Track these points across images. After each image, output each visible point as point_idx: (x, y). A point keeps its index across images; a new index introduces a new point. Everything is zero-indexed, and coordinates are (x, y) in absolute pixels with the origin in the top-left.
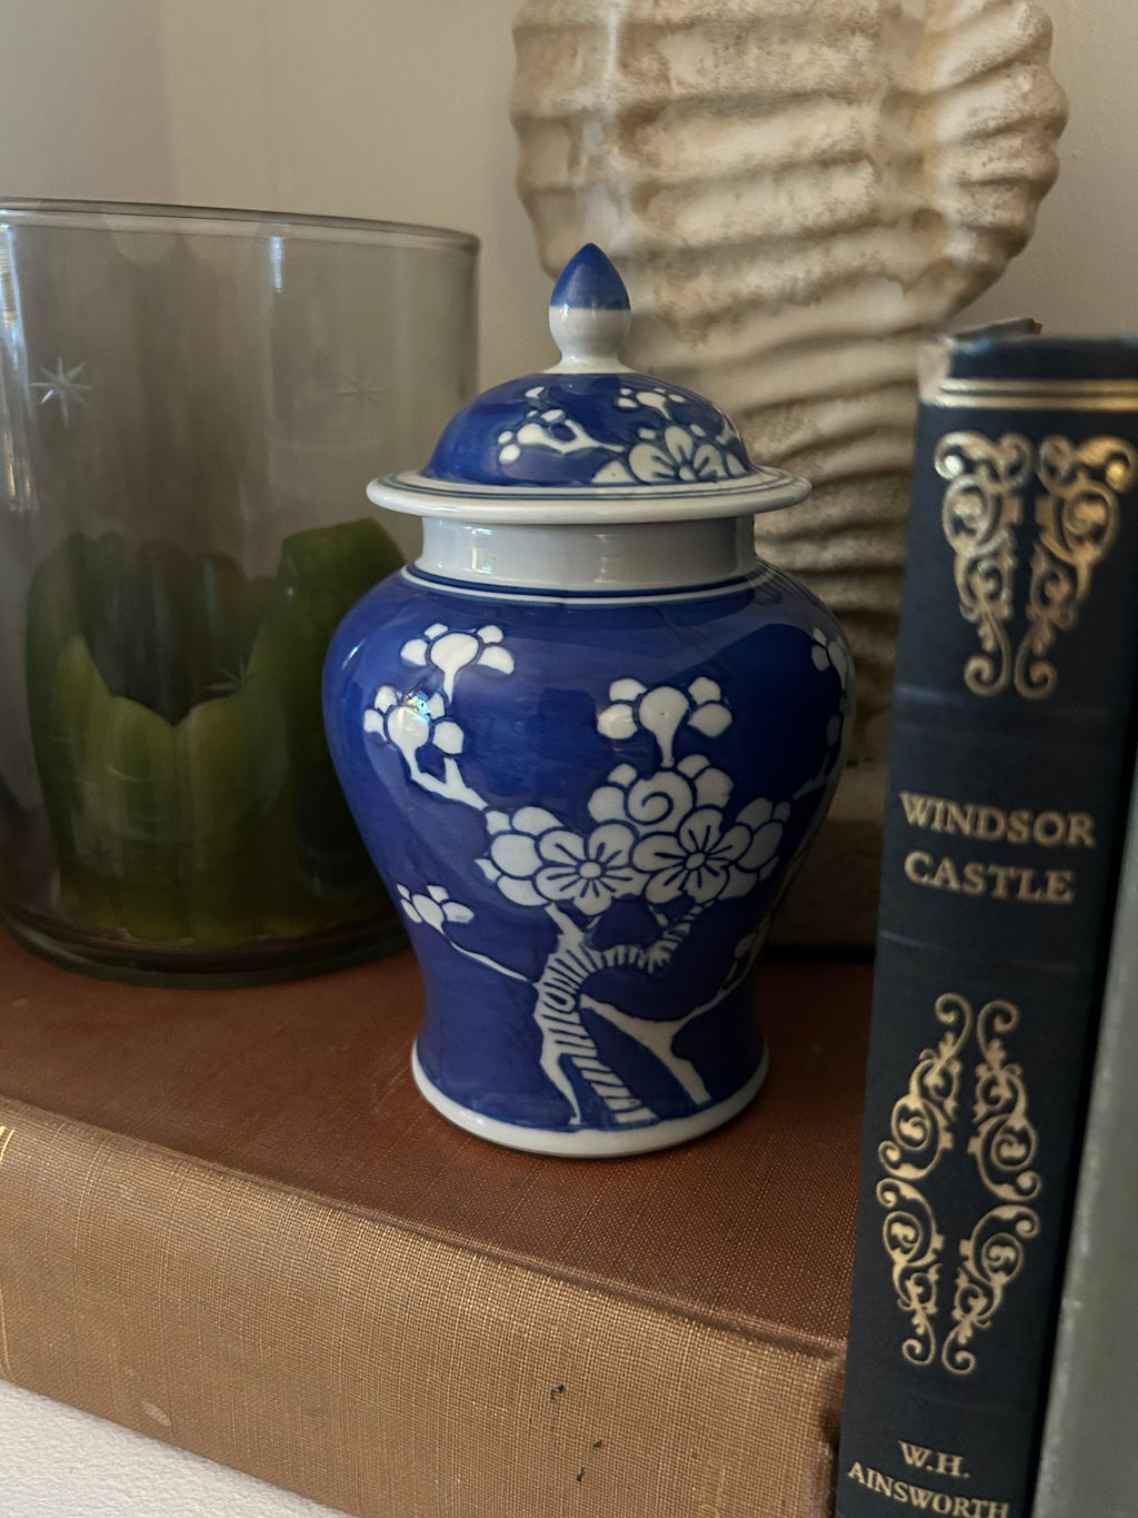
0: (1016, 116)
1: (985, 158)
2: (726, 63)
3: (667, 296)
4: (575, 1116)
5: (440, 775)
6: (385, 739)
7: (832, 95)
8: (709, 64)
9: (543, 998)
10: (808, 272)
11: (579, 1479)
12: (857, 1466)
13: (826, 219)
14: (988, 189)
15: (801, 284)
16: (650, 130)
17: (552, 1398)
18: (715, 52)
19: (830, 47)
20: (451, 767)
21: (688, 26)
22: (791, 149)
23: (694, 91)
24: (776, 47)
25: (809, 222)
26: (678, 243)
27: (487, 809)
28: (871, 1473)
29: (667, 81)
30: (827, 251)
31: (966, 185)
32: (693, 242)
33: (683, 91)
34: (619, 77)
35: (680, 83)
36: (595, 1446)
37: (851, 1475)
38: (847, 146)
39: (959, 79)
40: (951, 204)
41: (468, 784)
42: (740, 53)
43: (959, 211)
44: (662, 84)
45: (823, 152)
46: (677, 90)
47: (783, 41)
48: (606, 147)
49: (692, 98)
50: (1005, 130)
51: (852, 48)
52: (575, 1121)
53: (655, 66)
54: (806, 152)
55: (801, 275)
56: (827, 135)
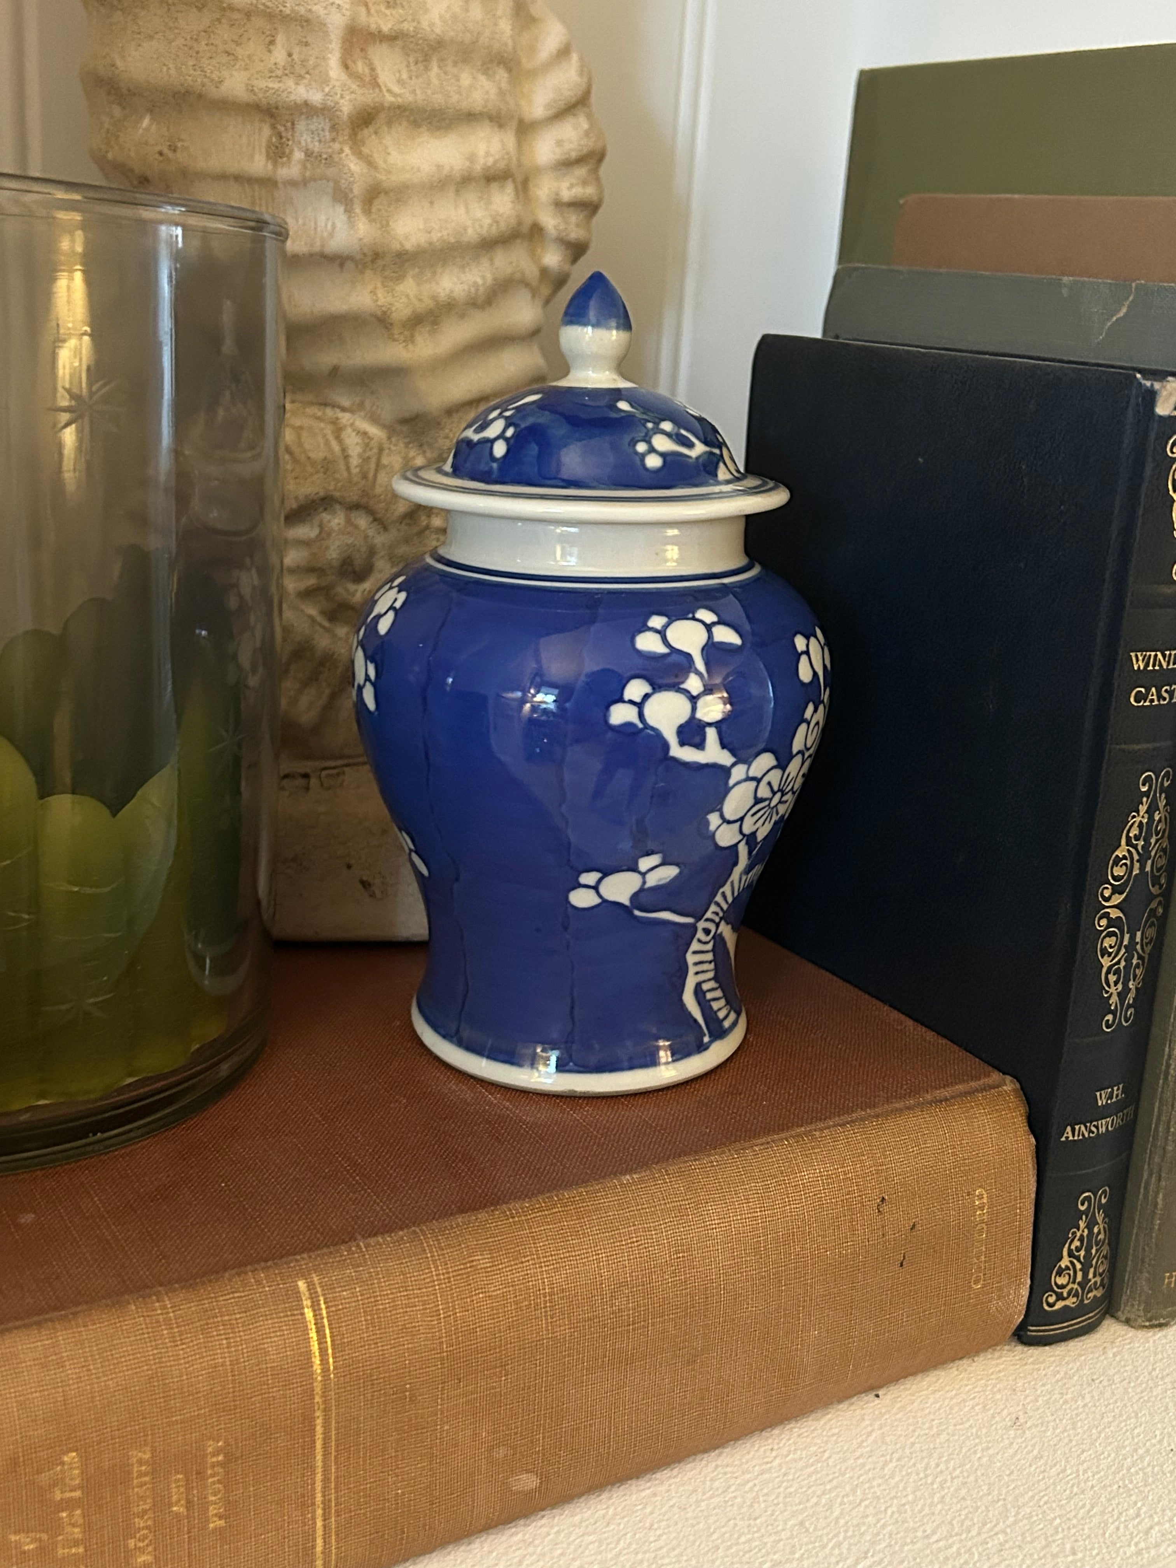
0: (585, 151)
1: (568, 184)
2: (417, 77)
3: (383, 298)
4: (705, 1035)
5: (700, 745)
6: (640, 726)
7: (491, 118)
8: (405, 76)
9: (700, 935)
10: (483, 278)
11: (902, 1265)
12: (1069, 1129)
13: (494, 230)
14: (572, 209)
15: (482, 289)
16: (366, 132)
17: (879, 1211)
18: (408, 66)
19: (483, 74)
20: (711, 734)
21: (392, 38)
22: (468, 164)
23: (400, 100)
24: (449, 68)
25: (484, 232)
26: (396, 246)
27: (734, 765)
28: (1077, 1127)
29: (379, 87)
30: (491, 260)
31: (559, 205)
32: (408, 246)
33: (392, 99)
34: (344, 77)
35: (389, 91)
36: (912, 1229)
37: (1063, 1139)
38: (502, 165)
39: (550, 113)
40: (550, 221)
41: (723, 746)
42: (427, 69)
43: (555, 227)
44: (377, 90)
45: (489, 167)
46: (390, 98)
47: (455, 63)
48: (336, 146)
49: (399, 107)
50: (579, 161)
51: (497, 77)
52: (706, 1039)
53: (367, 71)
54: (478, 168)
55: (480, 281)
56: (488, 154)
